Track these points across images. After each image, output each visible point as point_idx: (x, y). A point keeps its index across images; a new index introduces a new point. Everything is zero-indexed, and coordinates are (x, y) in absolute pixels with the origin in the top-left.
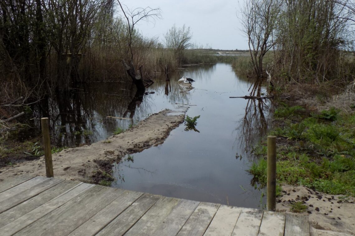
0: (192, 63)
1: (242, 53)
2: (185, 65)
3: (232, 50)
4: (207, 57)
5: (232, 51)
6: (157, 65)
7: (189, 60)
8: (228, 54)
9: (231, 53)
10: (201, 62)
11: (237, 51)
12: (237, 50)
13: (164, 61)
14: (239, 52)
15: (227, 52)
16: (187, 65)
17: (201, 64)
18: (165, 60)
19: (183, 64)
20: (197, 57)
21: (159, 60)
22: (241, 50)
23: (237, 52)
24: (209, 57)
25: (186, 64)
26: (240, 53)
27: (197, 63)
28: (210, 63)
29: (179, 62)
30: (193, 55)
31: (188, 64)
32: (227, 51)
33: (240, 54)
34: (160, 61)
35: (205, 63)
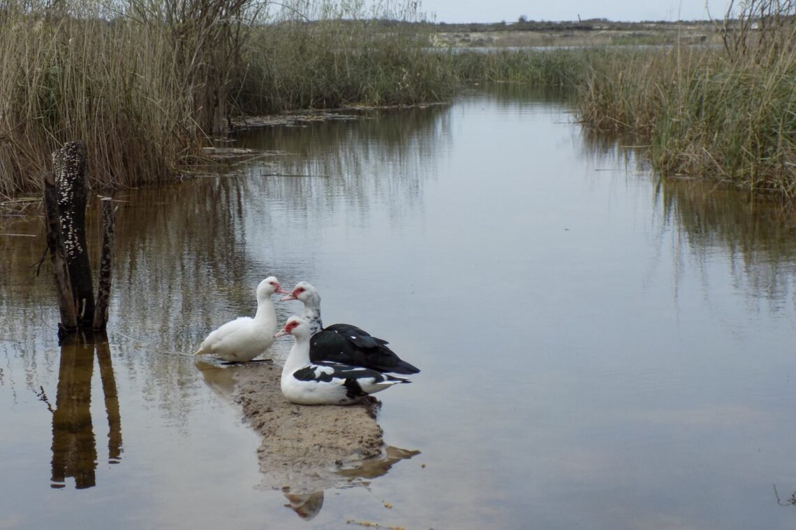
0: (300, 103)
1: (557, 35)
2: (251, 121)
3: (499, 21)
4: (395, 62)
5: (500, 27)
6: (21, 130)
7: (277, 85)
8: (480, 43)
9: (496, 37)
10: (359, 99)
11: (524, 25)
12: (522, 20)
13: (82, 100)
14: (537, 35)
15: (474, 36)
16: (269, 121)
17: (358, 107)
18: (89, 92)
19: (236, 115)
20: (327, 61)
21: (32, 93)
22: (550, 23)
23: (531, 34)
24: (407, 64)
25: (262, 113)
26: (547, 35)
27: (333, 104)
28: (418, 101)
29: (212, 104)
30: (302, 50)
31: (274, 112)
32: (474, 28)
33: (548, 42)
34: (44, 102)
35: (386, 99)
